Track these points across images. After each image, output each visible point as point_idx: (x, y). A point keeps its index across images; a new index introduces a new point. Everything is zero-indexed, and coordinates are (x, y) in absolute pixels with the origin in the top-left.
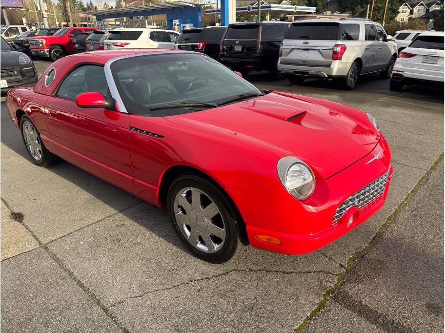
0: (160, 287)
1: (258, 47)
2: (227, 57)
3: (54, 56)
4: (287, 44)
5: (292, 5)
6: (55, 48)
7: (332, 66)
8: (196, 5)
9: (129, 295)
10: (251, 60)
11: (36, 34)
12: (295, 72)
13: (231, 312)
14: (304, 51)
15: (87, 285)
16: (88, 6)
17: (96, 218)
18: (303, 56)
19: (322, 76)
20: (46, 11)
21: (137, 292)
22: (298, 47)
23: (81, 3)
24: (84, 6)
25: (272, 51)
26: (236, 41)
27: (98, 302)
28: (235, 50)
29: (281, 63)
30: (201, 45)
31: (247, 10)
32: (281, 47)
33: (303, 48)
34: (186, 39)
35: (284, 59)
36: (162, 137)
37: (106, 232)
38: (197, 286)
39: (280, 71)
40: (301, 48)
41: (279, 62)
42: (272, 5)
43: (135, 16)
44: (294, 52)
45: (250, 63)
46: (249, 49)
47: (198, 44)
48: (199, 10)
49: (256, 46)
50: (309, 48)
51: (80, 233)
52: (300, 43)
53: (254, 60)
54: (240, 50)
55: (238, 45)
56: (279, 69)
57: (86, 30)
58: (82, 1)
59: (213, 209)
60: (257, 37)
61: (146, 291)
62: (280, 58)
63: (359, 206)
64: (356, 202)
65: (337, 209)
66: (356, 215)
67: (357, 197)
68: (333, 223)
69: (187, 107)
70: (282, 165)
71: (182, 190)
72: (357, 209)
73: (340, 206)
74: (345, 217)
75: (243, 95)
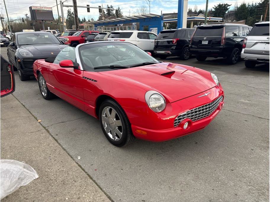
1: (222, 41)
4: (252, 39)
6: (74, 43)
11: (62, 35)
12: (258, 59)
24: (80, 20)
26: (204, 37)
28: (202, 43)
29: (244, 53)
30: (175, 40)
32: (246, 41)
34: (164, 37)
35: (248, 50)
36: (96, 81)
42: (195, 17)
44: (259, 45)
48: (162, 20)
54: (207, 43)
55: (205, 40)
56: (243, 57)
60: (221, 35)
62: (244, 49)
63: (192, 119)
64: (189, 116)
65: (177, 118)
66: (190, 123)
67: (189, 113)
68: (175, 126)
69: (113, 68)
70: (148, 95)
71: (104, 109)
72: (190, 120)
73: (179, 117)
74: (181, 123)
75: (145, 63)
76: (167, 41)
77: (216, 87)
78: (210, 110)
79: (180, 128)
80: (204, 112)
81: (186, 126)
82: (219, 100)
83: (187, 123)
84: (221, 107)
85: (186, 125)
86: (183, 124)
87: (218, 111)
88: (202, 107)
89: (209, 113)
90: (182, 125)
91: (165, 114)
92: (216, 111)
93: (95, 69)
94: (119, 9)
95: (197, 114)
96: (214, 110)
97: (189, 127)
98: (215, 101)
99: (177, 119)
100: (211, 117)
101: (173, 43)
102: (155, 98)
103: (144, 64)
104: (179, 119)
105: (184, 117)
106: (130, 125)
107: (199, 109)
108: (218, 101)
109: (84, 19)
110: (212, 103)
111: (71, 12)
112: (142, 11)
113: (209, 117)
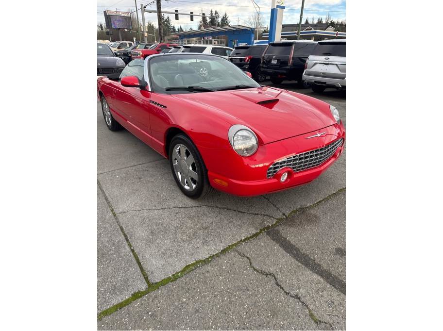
0: (154, 208)
2: (265, 68)
4: (312, 59)
5: (335, 31)
7: (346, 79)
8: (251, 28)
9: (132, 209)
10: (283, 71)
11: (137, 48)
12: (315, 82)
13: (191, 228)
14: (325, 65)
15: (110, 200)
16: (178, 30)
17: (132, 164)
18: (323, 69)
19: (337, 86)
20: (147, 32)
21: (138, 208)
22: (321, 62)
23: (174, 27)
25: (301, 65)
26: (273, 56)
27: (112, 210)
28: (273, 63)
29: (306, 74)
30: (247, 58)
31: (296, 35)
32: (307, 62)
33: (324, 62)
34: (237, 54)
35: (308, 72)
36: (166, 107)
37: (135, 173)
38: (177, 210)
39: (304, 81)
40: (322, 62)
41: (304, 74)
42: (317, 31)
43: (206, 36)
44: (317, 65)
45: (282, 74)
46: (283, 63)
47: (245, 57)
48: (253, 33)
49: (289, 60)
50: (329, 63)
51: (119, 171)
52: (322, 58)
53: (285, 71)
54: (276, 63)
55: (275, 59)
56: (303, 79)
57: (170, 46)
58: (175, 26)
59: (191, 159)
60: (289, 53)
61: (144, 208)
62: (305, 71)
63: (294, 168)
64: (291, 165)
65: (271, 166)
66: (290, 174)
67: (291, 161)
68: (268, 176)
69: (192, 90)
70: (233, 130)
71: (176, 146)
72: (290, 169)
73: (275, 165)
74: (278, 173)
75: (239, 86)
77: (335, 125)
78: (322, 157)
79: (275, 180)
80: (312, 160)
81: (284, 178)
82: (337, 144)
83: (287, 174)
84: (339, 154)
85: (284, 176)
86: (280, 175)
87: (333, 159)
88: (311, 152)
89: (319, 162)
90: (278, 176)
91: (256, 160)
92: (330, 159)
93: (168, 90)
94: (225, 16)
95: (302, 162)
96: (328, 158)
97: (289, 180)
98: (331, 145)
99: (271, 168)
100: (322, 168)
101: (244, 62)
102: (242, 136)
103: (238, 88)
104: (275, 168)
105: (283, 165)
106: (207, 171)
107: (306, 155)
108: (335, 145)
109: (181, 28)
110: (326, 148)
111: (165, 19)
112: (255, 19)
113: (320, 167)
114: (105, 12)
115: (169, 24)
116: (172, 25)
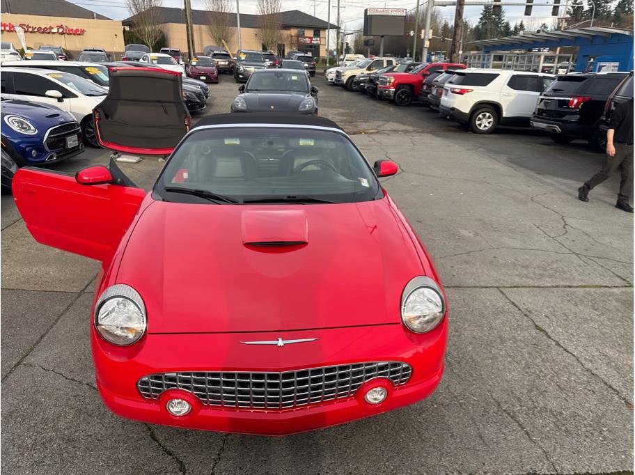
3: (399, 97)
6: (403, 88)
9: (44, 364)
15: (44, 339)
20: (430, 39)
24: (509, 29)
27: (25, 356)
30: (576, 101)
34: (555, 91)
43: (535, 48)
47: (571, 99)
57: (449, 67)
61: (56, 369)
68: (146, 395)
76: (559, 100)
85: (180, 406)
93: (168, 190)
101: (568, 108)
103: (291, 200)
104: (154, 384)
105: (171, 382)
109: (521, 25)
114: (366, 11)
115: (499, 19)
116: (505, 21)
